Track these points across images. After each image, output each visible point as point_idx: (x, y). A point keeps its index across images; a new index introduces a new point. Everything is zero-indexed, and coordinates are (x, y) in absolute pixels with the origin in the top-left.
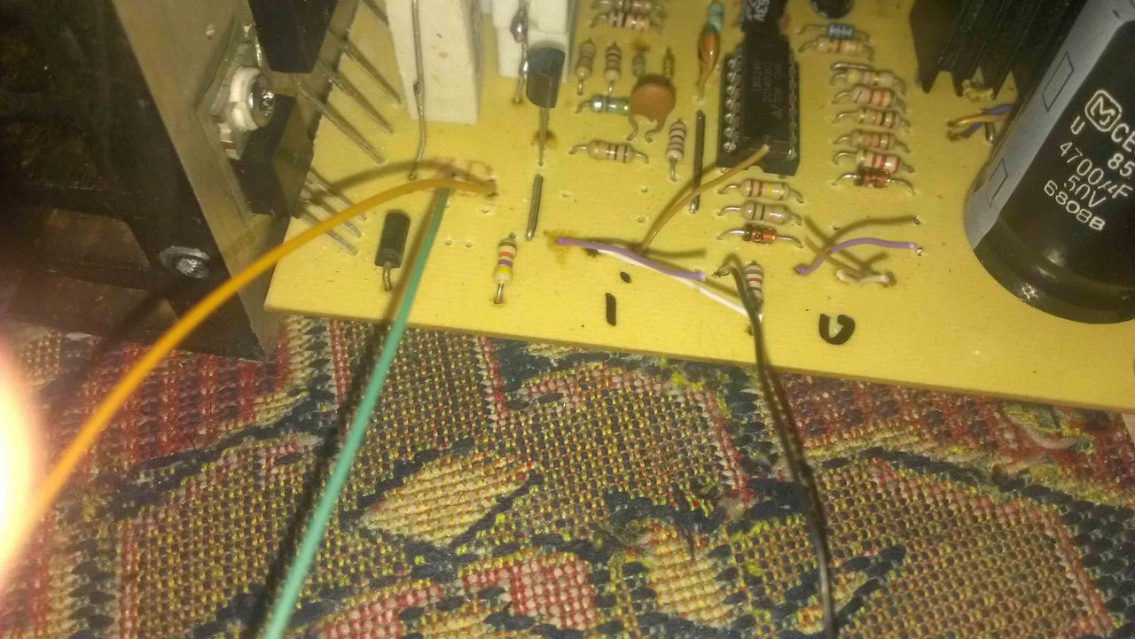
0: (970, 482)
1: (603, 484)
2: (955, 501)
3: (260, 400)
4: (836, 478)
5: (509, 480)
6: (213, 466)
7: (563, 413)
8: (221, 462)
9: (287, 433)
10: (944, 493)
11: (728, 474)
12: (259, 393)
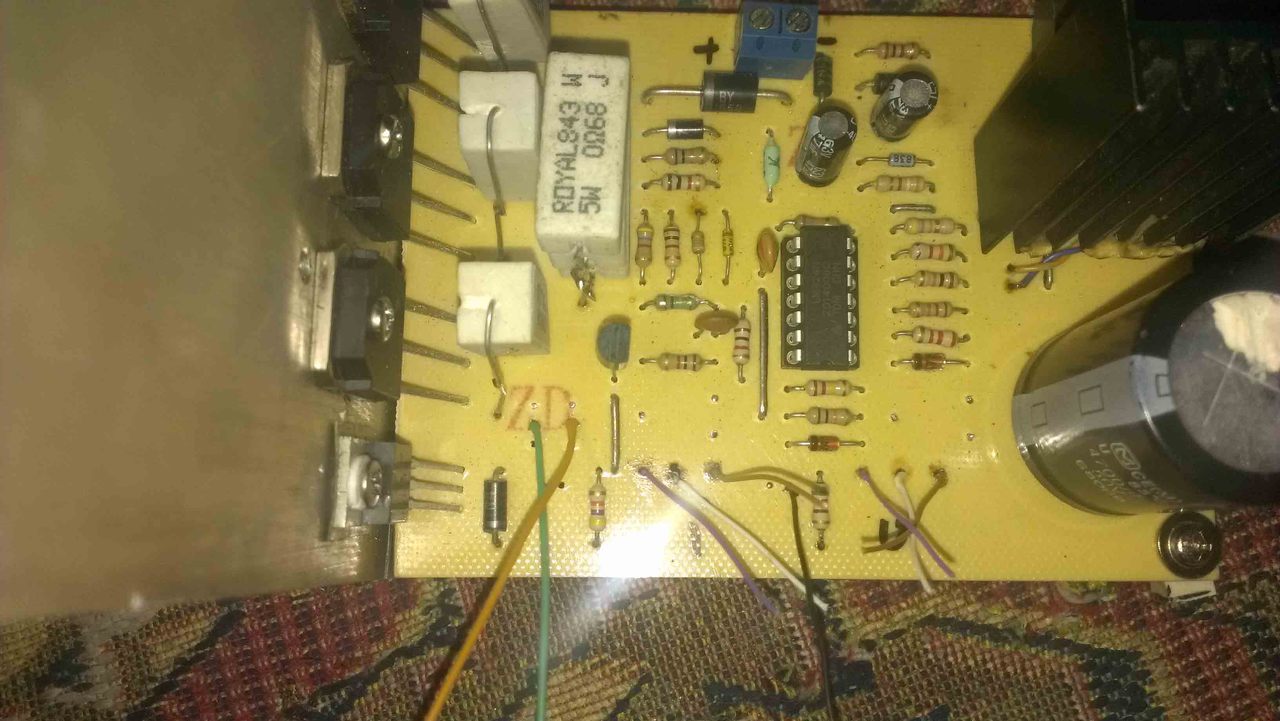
0: (1005, 640)
1: (701, 676)
2: (992, 659)
3: (399, 618)
4: (895, 649)
5: (623, 679)
6: (376, 686)
7: (661, 609)
8: (381, 682)
9: (430, 649)
10: (983, 653)
11: (805, 653)
12: (397, 611)
